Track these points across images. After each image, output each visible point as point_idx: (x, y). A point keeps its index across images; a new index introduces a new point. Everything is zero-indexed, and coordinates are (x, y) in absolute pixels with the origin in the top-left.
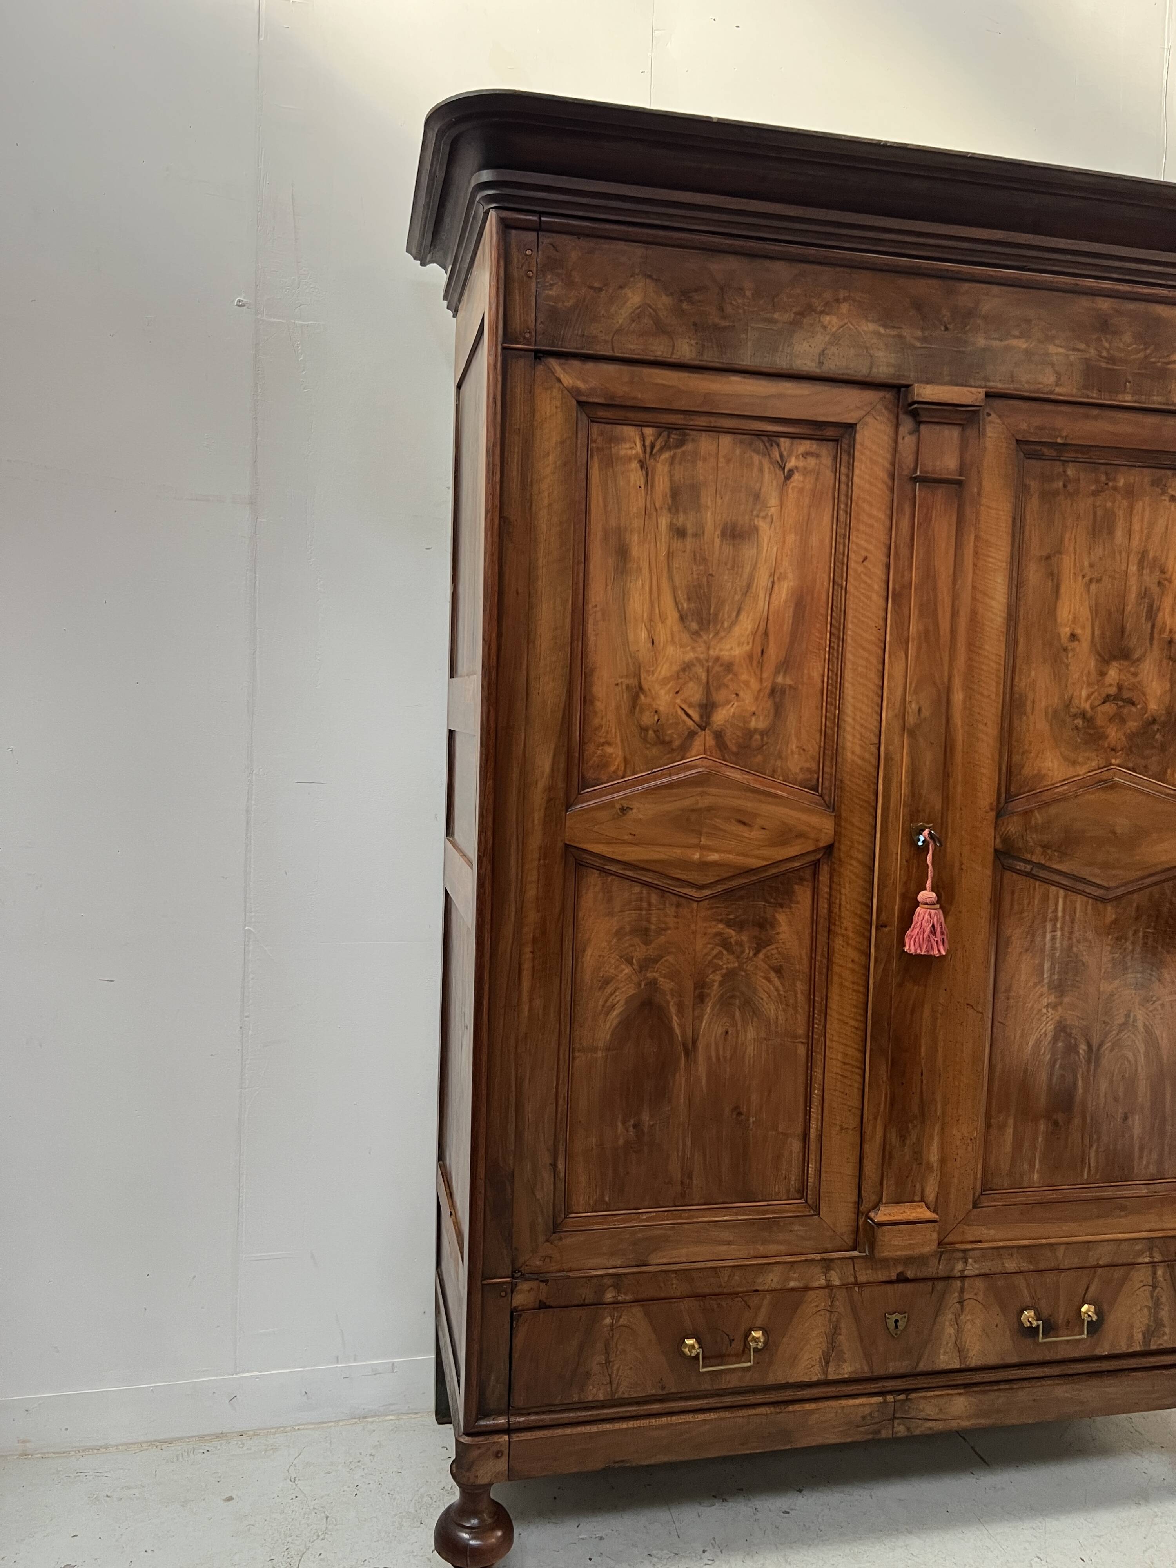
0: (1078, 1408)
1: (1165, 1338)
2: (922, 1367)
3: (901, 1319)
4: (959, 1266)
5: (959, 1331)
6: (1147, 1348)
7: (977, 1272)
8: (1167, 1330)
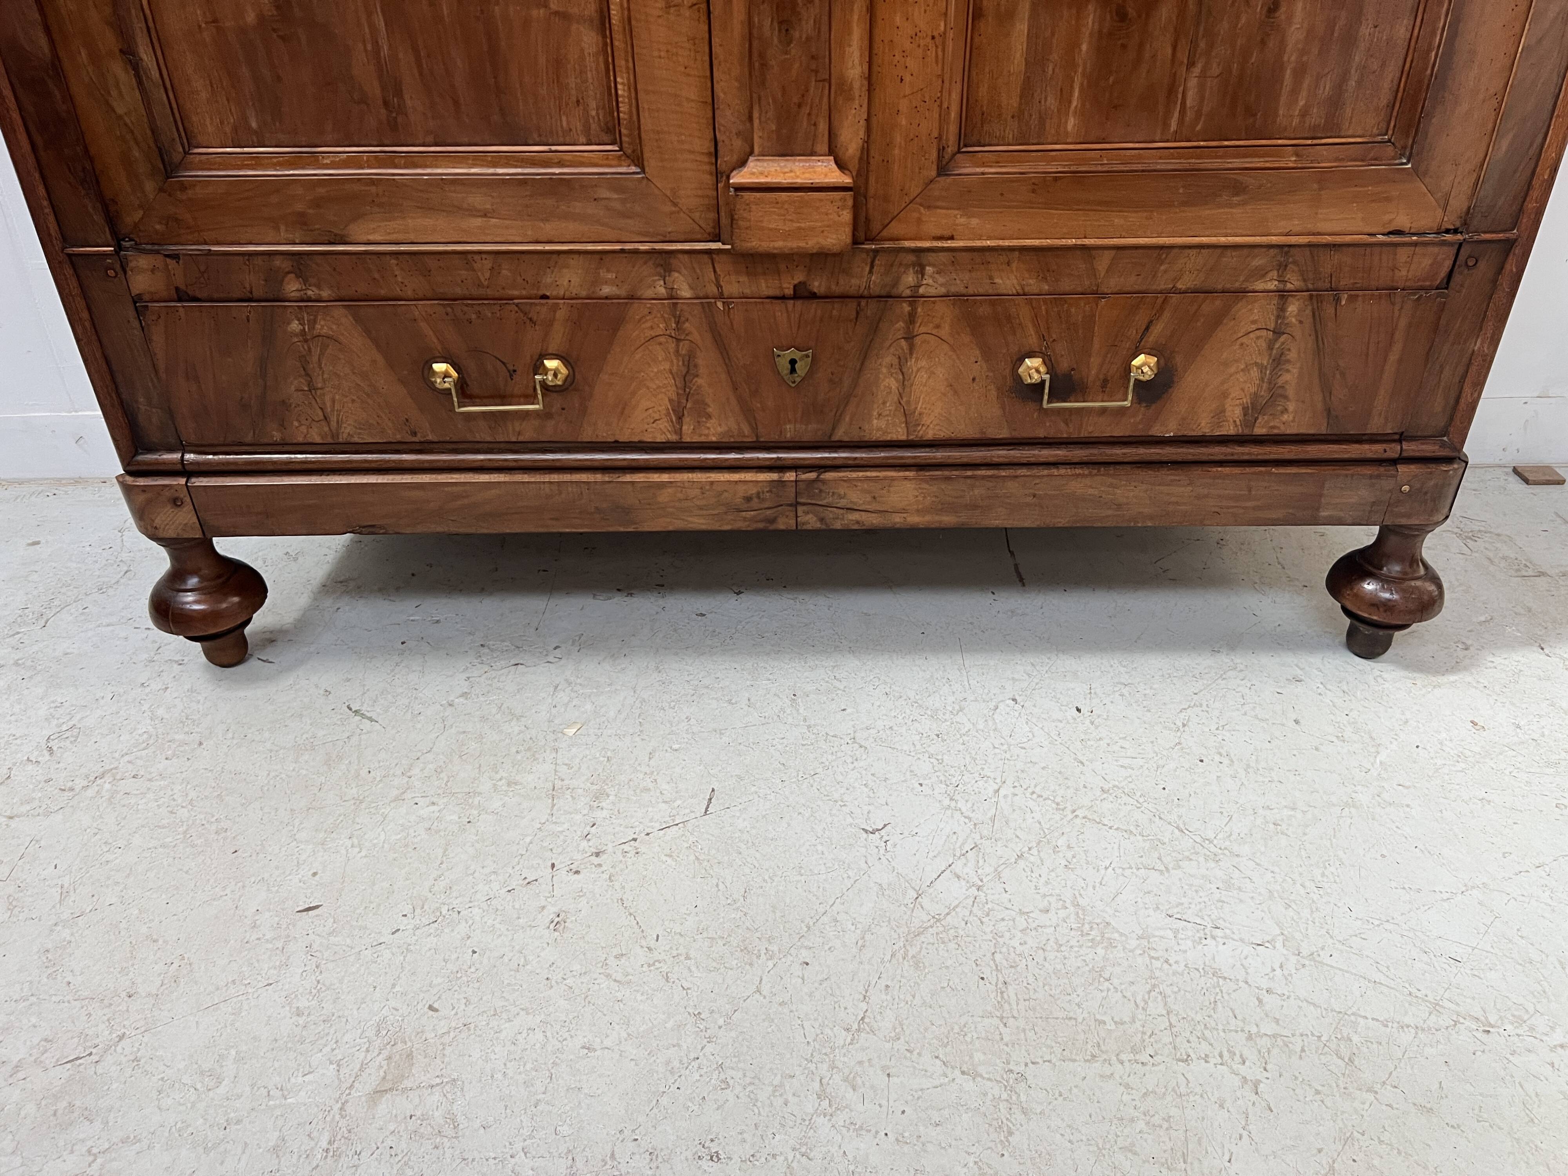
0: (1110, 512)
1: (1285, 417)
2: (840, 435)
3: (801, 359)
4: (910, 279)
5: (905, 382)
6: (1247, 432)
7: (943, 290)
8: (1291, 407)
